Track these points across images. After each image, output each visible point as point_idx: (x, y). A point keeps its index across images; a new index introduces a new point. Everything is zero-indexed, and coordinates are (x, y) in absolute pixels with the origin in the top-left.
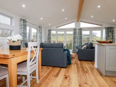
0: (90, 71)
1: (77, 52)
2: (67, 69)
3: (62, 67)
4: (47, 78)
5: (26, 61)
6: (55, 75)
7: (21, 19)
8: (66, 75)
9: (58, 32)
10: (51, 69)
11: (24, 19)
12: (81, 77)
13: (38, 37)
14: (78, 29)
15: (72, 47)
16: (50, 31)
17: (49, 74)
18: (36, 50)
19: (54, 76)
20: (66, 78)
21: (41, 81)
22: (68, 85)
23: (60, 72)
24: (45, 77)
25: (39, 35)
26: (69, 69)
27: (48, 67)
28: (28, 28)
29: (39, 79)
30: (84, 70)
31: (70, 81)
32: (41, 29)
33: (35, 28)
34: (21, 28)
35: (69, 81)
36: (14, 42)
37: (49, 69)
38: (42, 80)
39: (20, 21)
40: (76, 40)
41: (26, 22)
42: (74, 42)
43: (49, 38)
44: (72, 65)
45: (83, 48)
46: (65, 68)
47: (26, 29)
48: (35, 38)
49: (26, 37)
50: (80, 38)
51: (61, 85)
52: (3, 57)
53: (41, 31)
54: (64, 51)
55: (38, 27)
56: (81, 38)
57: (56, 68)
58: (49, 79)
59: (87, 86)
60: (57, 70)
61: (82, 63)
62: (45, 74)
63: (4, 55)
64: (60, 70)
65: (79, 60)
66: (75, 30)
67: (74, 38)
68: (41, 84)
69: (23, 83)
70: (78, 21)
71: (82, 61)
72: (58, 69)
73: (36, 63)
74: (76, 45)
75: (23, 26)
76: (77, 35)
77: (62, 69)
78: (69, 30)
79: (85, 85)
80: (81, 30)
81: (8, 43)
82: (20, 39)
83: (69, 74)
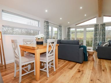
0: (108, 70)
1: (97, 49)
2: (82, 65)
3: (78, 62)
4: (62, 69)
5: (46, 53)
6: (70, 68)
7: (45, 21)
8: (80, 70)
9: (77, 30)
10: (67, 63)
11: (47, 21)
12: (95, 73)
13: (58, 35)
14: (100, 25)
15: (93, 44)
16: (69, 28)
17: (64, 66)
18: (53, 45)
19: (68, 68)
20: (79, 71)
21: (57, 70)
22: (80, 77)
23: (74, 66)
24: (61, 68)
25: (59, 33)
26: (85, 65)
27: (65, 61)
28: (50, 28)
29: (56, 68)
30: (101, 68)
31: (83, 74)
32: (61, 27)
33: (56, 27)
34: (45, 28)
35: (81, 75)
36: (39, 39)
37: (65, 63)
38: (59, 69)
39: (44, 22)
40: (98, 37)
41: (48, 23)
42: (96, 39)
43: (69, 35)
44: (89, 62)
45: (104, 46)
46: (81, 63)
47: (49, 29)
48: (56, 35)
49: (49, 35)
50: (102, 35)
51: (73, 76)
52: (32, 48)
53: (61, 29)
54: (80, 48)
55: (58, 26)
56: (104, 34)
57: (72, 62)
58: (64, 70)
59: (99, 82)
60: (72, 64)
61: (102, 61)
62: (62, 66)
63: (33, 47)
64: (75, 65)
65: (98, 58)
66: (96, 26)
67: (96, 35)
68: (57, 72)
69: (44, 68)
70: (100, 16)
71: (102, 60)
72: (74, 63)
73: (53, 55)
74: (98, 42)
75: (46, 27)
76: (99, 31)
77: (78, 64)
78: (90, 26)
79: (98, 81)
80: (104, 25)
81: (35, 40)
82: (43, 37)
83: (83, 69)
